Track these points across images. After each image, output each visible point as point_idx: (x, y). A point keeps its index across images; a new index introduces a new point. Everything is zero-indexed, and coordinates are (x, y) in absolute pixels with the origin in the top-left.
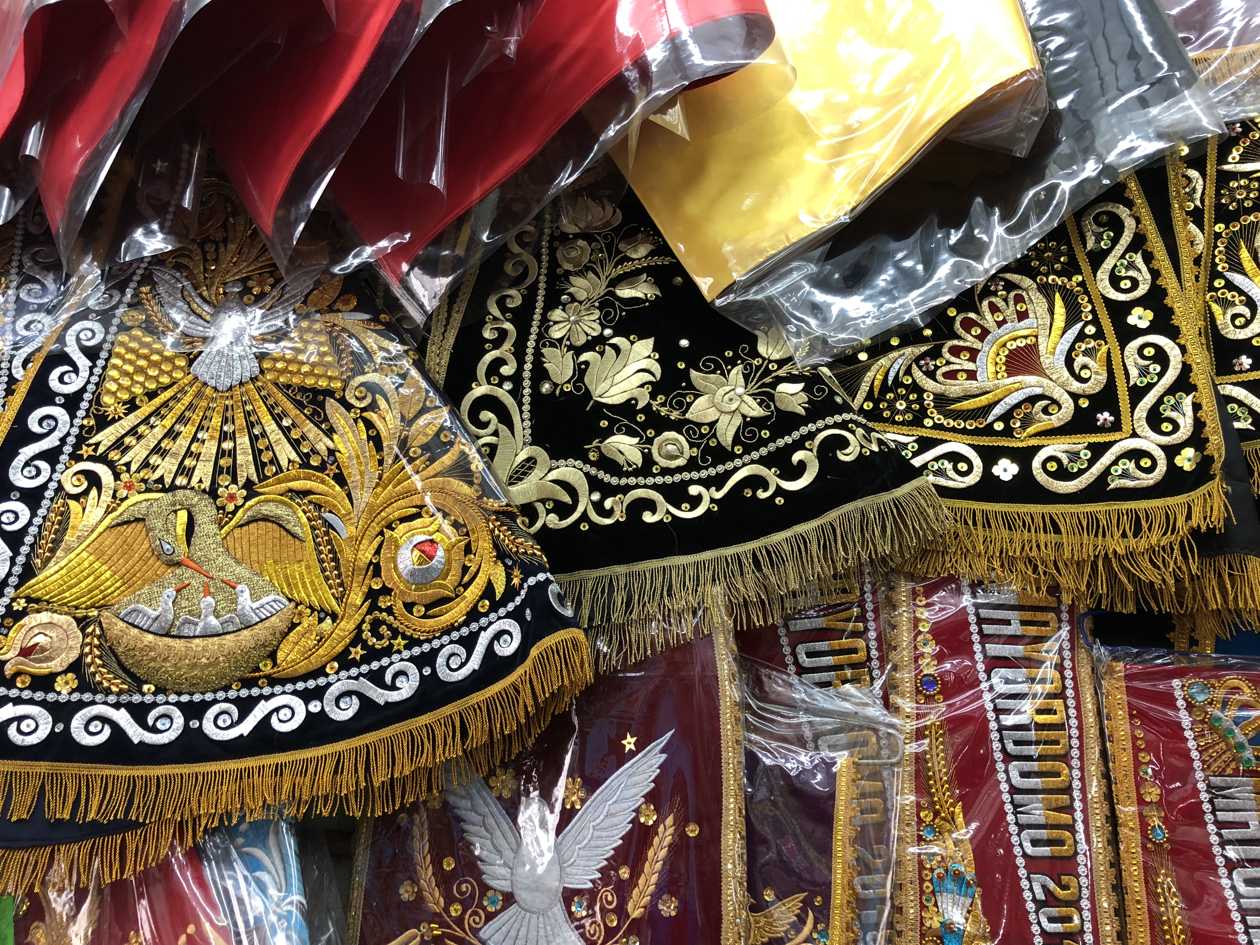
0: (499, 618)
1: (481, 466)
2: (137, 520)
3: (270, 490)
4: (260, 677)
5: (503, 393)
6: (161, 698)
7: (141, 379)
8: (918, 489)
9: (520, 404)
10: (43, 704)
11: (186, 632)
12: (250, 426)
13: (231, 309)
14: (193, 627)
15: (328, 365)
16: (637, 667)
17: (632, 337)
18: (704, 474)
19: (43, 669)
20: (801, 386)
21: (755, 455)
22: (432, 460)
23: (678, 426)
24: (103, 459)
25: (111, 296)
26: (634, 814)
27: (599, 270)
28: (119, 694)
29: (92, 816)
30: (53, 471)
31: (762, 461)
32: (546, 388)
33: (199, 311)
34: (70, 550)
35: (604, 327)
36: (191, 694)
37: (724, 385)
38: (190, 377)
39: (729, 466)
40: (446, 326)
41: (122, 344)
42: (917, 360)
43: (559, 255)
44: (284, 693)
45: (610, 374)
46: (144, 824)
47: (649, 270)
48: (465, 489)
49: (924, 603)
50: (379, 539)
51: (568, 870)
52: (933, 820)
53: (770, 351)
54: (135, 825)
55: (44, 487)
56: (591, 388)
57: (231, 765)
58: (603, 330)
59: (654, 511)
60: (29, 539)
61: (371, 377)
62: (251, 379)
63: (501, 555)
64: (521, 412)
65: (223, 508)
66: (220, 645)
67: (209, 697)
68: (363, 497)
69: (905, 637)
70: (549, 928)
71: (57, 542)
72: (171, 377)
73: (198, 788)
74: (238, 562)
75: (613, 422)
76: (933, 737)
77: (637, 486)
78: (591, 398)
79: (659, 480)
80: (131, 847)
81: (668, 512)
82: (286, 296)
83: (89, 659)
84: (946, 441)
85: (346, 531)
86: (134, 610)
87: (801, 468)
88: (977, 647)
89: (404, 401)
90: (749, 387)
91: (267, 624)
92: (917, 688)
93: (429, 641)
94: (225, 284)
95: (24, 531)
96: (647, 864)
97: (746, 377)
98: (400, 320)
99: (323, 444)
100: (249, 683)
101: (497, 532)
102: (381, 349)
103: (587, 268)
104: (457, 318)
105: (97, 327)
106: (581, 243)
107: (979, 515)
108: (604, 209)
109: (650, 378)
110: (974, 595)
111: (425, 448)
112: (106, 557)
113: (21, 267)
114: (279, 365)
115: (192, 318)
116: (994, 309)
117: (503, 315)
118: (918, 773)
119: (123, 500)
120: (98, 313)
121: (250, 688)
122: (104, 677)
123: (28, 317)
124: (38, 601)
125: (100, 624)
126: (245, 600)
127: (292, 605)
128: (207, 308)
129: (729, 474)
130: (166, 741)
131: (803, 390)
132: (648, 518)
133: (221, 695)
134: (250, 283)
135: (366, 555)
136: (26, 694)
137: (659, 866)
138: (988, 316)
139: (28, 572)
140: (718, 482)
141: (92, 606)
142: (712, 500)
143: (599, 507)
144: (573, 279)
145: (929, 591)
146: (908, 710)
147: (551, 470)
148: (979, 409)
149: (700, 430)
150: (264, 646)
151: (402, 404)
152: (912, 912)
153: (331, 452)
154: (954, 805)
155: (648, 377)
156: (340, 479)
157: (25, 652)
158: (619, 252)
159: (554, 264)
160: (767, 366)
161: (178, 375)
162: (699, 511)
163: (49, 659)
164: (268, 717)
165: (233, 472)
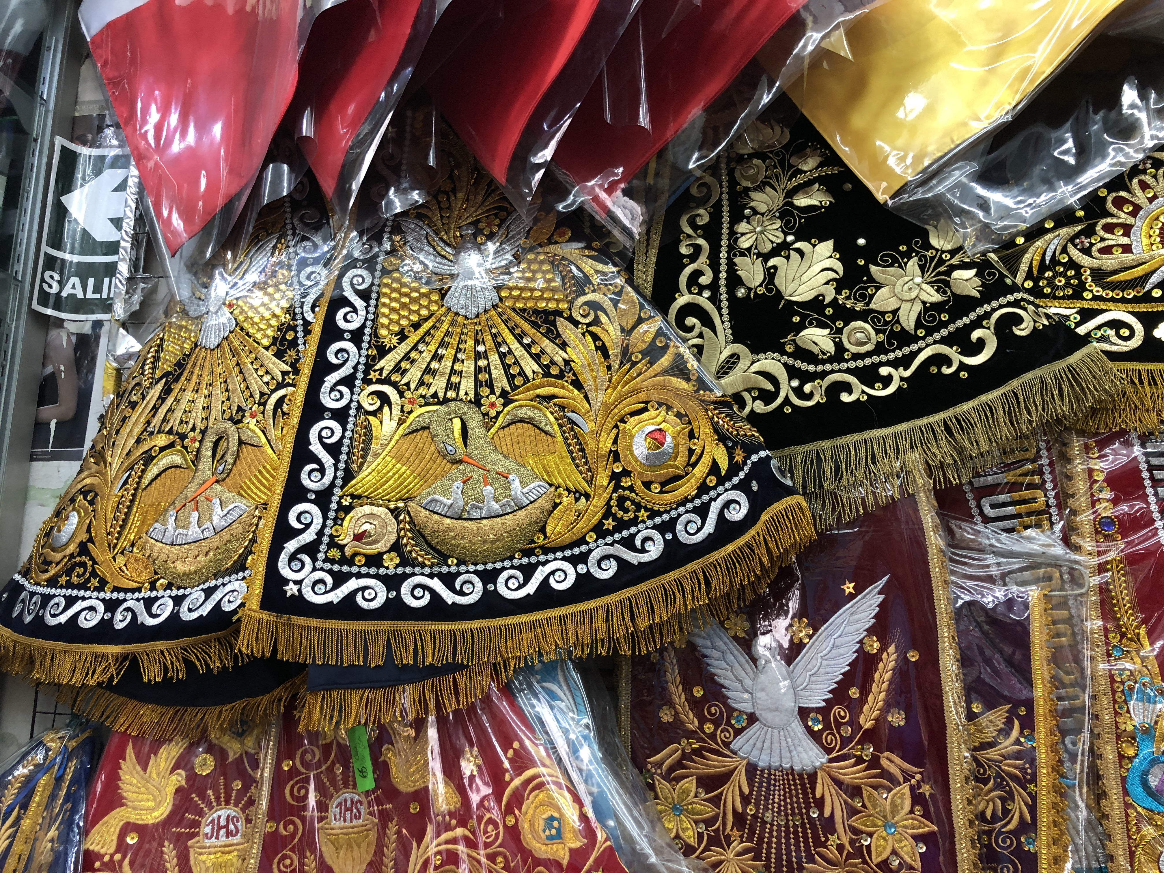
0: (726, 490)
1: (696, 364)
2: (423, 428)
3: (522, 397)
4: (536, 548)
5: (703, 300)
6: (462, 568)
7: (405, 313)
8: (1089, 356)
9: (719, 309)
10: (377, 577)
11: (474, 515)
12: (498, 345)
13: (469, 249)
14: (479, 511)
15: (554, 290)
16: (850, 524)
17: (813, 241)
18: (892, 356)
19: (373, 550)
20: (973, 272)
21: (937, 336)
22: (652, 363)
23: (863, 316)
24: (386, 381)
25: (371, 247)
26: (858, 645)
27: (776, 185)
28: (431, 567)
29: (429, 660)
30: (352, 393)
31: (944, 341)
32: (741, 292)
33: (443, 253)
34: (377, 455)
35: (786, 234)
36: (485, 564)
37: (902, 276)
38: (444, 309)
39: (914, 347)
40: (647, 246)
41: (387, 285)
42: (1072, 240)
43: (737, 174)
44: (556, 559)
45: (798, 275)
46: (467, 666)
47: (820, 180)
48: (683, 385)
49: (1097, 455)
50: (615, 431)
51: (802, 693)
52: (1120, 641)
53: (942, 243)
54: (461, 667)
55: (348, 407)
56: (782, 289)
57: (524, 618)
58: (785, 237)
59: (850, 392)
60: (345, 449)
61: (590, 297)
62: (493, 306)
63: (722, 438)
64: (721, 315)
65: (487, 414)
66: (503, 524)
67: (498, 565)
68: (598, 398)
69: (1081, 486)
70: (789, 740)
71: (366, 450)
72: (429, 310)
73: (503, 637)
74: (506, 457)
75: (804, 317)
76: (1115, 570)
77: (833, 371)
78: (783, 297)
79: (852, 365)
80: (461, 685)
81: (863, 392)
82: (512, 234)
83: (405, 541)
84: (1107, 310)
85: (588, 426)
86: (433, 500)
87: (980, 345)
88: (1149, 491)
89: (623, 314)
90: (926, 276)
91: (536, 504)
92: (1096, 529)
93: (668, 512)
94: (460, 228)
95: (340, 442)
96: (874, 685)
97: (922, 268)
98: (608, 245)
99: (559, 356)
100: (527, 553)
101: (716, 419)
102: (597, 272)
103: (764, 184)
104: (656, 239)
105: (364, 273)
106: (756, 161)
107: (1144, 375)
108: (772, 129)
109: (834, 275)
110: (1143, 445)
111: (645, 353)
112: (405, 460)
113: (294, 229)
114: (516, 293)
115: (439, 259)
116: (1144, 186)
117: (695, 233)
118: (1102, 603)
119: (410, 412)
120: (364, 261)
121: (529, 557)
122: (418, 555)
123: (309, 269)
124: (359, 497)
125: (409, 513)
126: (516, 486)
127: (553, 489)
128: (448, 250)
129: (914, 355)
130: (472, 601)
131: (976, 275)
132: (845, 398)
133: (507, 563)
134: (481, 225)
135: (606, 445)
136: (364, 570)
137: (885, 685)
138: (1138, 192)
139: (349, 476)
140: (905, 362)
141: (400, 499)
142: (902, 379)
143: (799, 392)
144: (753, 195)
145: (1102, 444)
146: (1090, 548)
147: (752, 363)
148: (1136, 279)
149: (884, 317)
150: (537, 523)
151: (620, 317)
152: (1107, 717)
153: (567, 362)
154: (1138, 627)
155: (832, 275)
156: (577, 384)
157: (358, 537)
158: (791, 166)
159: (733, 182)
160: (941, 256)
161: (434, 308)
162: (891, 390)
163: (376, 542)
164: (546, 579)
165: (490, 384)
